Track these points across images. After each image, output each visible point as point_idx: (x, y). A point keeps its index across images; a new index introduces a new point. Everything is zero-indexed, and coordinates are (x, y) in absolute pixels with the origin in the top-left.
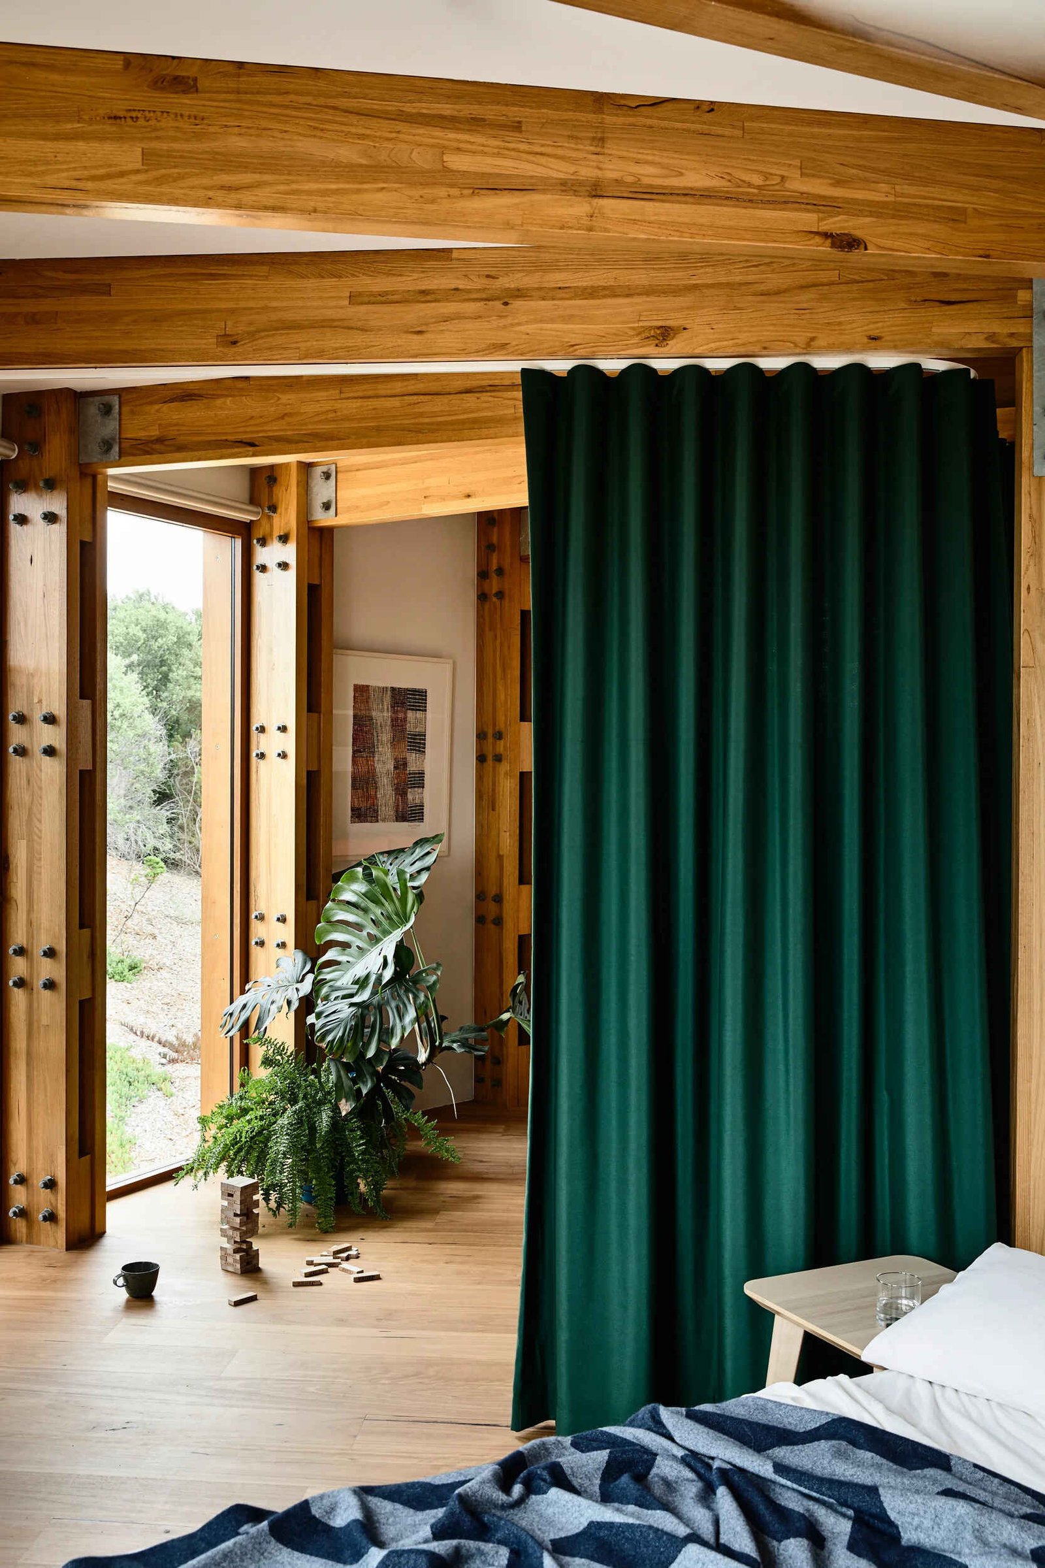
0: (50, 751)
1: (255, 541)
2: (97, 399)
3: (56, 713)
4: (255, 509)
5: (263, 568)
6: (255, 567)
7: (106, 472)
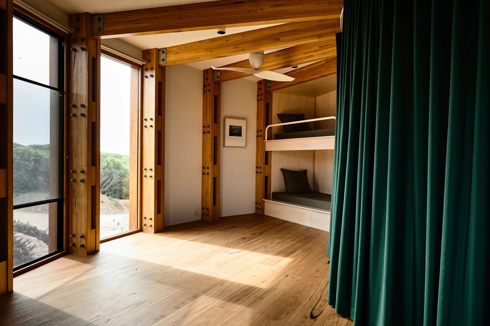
0: (83, 115)
1: (144, 70)
2: (97, 16)
3: (85, 104)
4: (144, 61)
5: (147, 77)
6: (144, 76)
7: (100, 38)
